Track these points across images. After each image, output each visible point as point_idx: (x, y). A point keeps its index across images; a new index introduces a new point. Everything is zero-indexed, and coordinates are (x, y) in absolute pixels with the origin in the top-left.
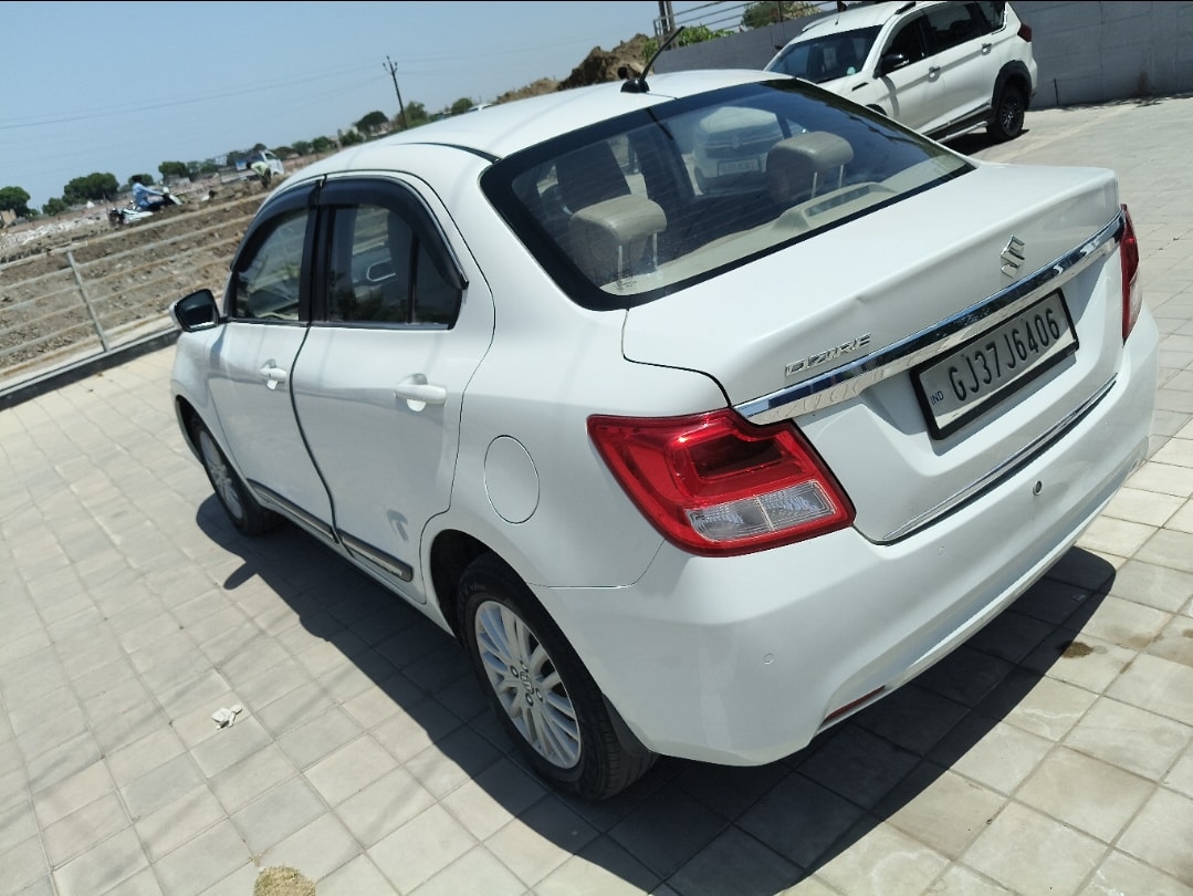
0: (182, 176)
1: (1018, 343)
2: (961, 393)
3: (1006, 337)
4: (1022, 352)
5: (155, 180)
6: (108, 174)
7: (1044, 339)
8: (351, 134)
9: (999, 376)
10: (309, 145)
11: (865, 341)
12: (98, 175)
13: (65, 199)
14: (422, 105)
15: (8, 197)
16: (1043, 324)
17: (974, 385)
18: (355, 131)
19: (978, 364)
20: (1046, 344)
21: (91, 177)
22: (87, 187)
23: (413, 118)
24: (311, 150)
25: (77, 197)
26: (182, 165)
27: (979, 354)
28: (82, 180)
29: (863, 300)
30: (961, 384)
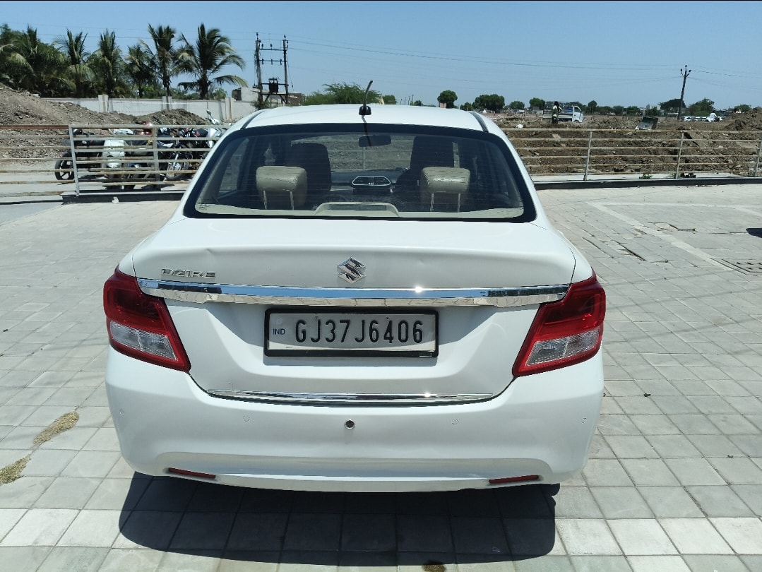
0: (541, 109)
1: (375, 330)
2: (301, 337)
3: (363, 322)
4: (374, 337)
5: (525, 107)
6: (502, 97)
7: (404, 338)
8: (655, 109)
9: (342, 341)
10: (625, 110)
11: (213, 275)
12: (496, 96)
13: (474, 105)
14: (713, 103)
15: (447, 96)
16: (407, 327)
17: (316, 337)
18: (659, 108)
19: (327, 327)
20: (404, 341)
21: (491, 96)
22: (488, 102)
23: (702, 109)
24: (624, 113)
25: (480, 105)
26: (543, 102)
27: (330, 322)
28: (487, 96)
29: (212, 252)
30: (304, 332)
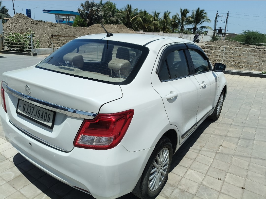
1: (39, 113)
2: (24, 110)
3: (37, 109)
4: (39, 116)
7: (45, 119)
9: (32, 115)
16: (47, 115)
17: (27, 111)
19: (29, 108)
20: (45, 120)
27: (30, 107)
30: (25, 108)
